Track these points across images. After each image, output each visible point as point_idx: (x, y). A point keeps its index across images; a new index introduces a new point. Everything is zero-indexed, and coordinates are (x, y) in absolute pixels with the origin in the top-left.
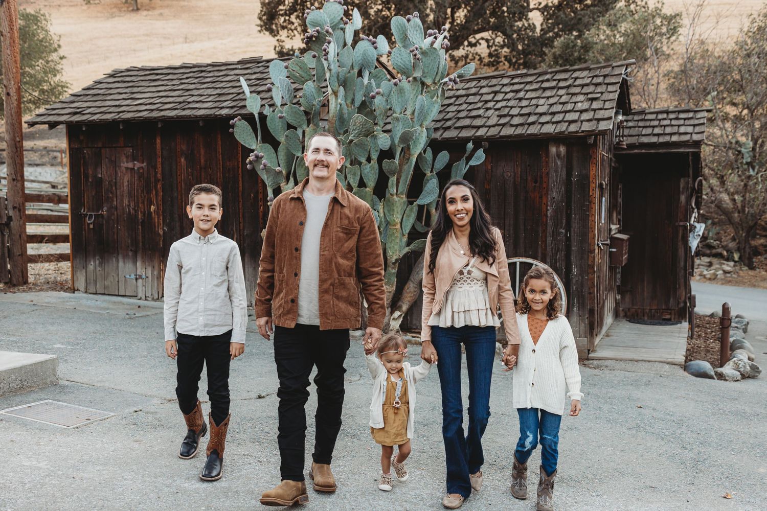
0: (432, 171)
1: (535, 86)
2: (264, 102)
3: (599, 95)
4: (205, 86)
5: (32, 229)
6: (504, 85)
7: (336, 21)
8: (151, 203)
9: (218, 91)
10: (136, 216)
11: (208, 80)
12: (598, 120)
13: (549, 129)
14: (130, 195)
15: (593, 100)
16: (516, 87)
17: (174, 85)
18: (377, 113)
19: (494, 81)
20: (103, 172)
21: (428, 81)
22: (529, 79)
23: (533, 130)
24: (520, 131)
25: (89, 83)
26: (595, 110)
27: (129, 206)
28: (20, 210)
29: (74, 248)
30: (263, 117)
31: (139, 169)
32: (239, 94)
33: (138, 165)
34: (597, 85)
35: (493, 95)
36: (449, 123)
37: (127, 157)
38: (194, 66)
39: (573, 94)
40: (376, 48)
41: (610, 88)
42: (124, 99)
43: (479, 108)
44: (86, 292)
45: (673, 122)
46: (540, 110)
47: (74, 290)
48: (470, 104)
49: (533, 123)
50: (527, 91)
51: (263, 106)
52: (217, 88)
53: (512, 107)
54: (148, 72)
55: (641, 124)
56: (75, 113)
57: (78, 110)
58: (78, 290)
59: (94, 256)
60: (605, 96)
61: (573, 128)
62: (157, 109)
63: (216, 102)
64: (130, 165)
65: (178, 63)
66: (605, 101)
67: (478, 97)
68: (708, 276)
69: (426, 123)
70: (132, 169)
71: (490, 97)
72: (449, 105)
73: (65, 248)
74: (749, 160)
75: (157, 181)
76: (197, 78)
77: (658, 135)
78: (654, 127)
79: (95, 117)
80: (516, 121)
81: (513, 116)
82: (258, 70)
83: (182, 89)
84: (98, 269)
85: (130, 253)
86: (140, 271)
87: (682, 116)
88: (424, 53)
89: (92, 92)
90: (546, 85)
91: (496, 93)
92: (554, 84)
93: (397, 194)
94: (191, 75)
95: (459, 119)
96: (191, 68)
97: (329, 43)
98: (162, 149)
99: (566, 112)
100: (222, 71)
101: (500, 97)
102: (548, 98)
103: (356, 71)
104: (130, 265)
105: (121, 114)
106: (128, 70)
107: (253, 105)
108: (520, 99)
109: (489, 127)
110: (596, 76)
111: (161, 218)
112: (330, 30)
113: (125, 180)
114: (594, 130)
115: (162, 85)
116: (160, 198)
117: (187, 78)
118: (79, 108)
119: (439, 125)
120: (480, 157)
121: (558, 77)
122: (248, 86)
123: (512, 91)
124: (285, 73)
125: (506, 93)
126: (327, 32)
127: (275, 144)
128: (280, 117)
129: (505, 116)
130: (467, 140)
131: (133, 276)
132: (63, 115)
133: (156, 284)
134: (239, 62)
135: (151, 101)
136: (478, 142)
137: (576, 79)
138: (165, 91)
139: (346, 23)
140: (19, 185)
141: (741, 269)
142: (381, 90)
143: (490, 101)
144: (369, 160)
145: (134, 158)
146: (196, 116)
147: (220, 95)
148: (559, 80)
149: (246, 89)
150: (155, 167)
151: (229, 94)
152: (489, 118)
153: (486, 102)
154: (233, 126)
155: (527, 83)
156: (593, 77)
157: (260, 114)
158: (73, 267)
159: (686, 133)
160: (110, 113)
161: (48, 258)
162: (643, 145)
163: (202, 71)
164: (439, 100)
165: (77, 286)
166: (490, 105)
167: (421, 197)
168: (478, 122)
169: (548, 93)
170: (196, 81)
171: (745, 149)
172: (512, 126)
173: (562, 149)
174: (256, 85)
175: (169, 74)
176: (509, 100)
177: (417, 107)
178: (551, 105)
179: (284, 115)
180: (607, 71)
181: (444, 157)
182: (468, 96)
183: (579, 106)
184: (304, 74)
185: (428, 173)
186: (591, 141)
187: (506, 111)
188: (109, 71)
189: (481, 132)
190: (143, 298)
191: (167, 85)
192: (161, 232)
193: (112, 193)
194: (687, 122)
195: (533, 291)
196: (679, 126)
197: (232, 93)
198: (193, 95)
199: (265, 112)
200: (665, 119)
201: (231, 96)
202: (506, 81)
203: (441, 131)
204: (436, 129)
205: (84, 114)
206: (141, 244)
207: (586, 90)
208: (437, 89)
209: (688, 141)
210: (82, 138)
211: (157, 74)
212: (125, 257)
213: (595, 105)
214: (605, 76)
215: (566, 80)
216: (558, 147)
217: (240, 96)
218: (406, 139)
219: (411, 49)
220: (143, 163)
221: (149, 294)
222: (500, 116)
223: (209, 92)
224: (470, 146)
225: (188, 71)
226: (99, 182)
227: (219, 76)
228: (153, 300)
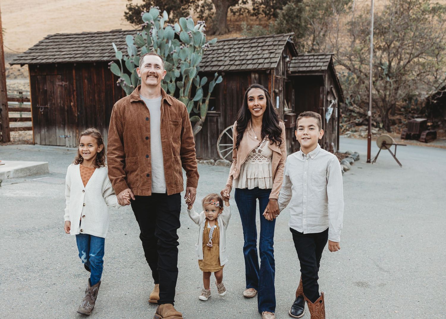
0: (199, 86)
1: (248, 45)
2: (124, 54)
3: (274, 51)
4: (95, 45)
5: (12, 115)
6: (235, 45)
7: (156, 17)
8: (71, 101)
9: (101, 48)
10: (64, 107)
11: (96, 41)
12: (272, 63)
13: (250, 67)
14: (61, 98)
15: (271, 53)
16: (240, 46)
17: (79, 44)
18: (174, 60)
19: (231, 42)
20: (48, 87)
21: (197, 46)
22: (246, 42)
23: (243, 67)
24: (238, 68)
25: (37, 42)
26: (271, 58)
27: (60, 103)
28: (5, 106)
29: (34, 124)
30: (123, 61)
31: (65, 85)
32: (112, 49)
33: (64, 83)
34: (275, 45)
35: (229, 49)
36: (208, 64)
37: (59, 80)
38: (88, 34)
39: (264, 50)
40: (174, 30)
41: (280, 47)
42: (56, 51)
43: (222, 56)
44: (41, 144)
45: (316, 61)
46: (248, 57)
47: (34, 144)
48: (219, 54)
49: (244, 64)
50: (244, 48)
51: (123, 56)
52: (101, 46)
53: (236, 56)
54: (65, 37)
55: (301, 61)
56: (33, 59)
57: (35, 57)
58: (37, 143)
59: (44, 127)
60: (277, 52)
61: (260, 66)
62: (73, 57)
63: (101, 53)
64: (60, 83)
65: (80, 32)
66: (276, 54)
67: (223, 50)
68: (364, 136)
69: (196, 65)
70: (61, 86)
71: (227, 51)
72: (209, 54)
73: (30, 124)
74: (387, 73)
75: (74, 91)
76: (90, 40)
77: (307, 67)
78: (306, 63)
79: (44, 61)
80: (237, 63)
81: (236, 60)
82: (120, 36)
83: (84, 47)
84: (46, 133)
85: (62, 126)
86: (67, 133)
87: (320, 57)
88: (195, 34)
89: (38, 47)
90: (253, 45)
91: (230, 48)
92: (256, 44)
93: (184, 96)
94: (87, 38)
95: (212, 61)
96: (87, 34)
97: (152, 29)
98: (76, 76)
99: (259, 59)
100: (102, 36)
101: (232, 50)
102: (253, 51)
103: (165, 40)
104: (62, 131)
105: (56, 60)
106: (55, 35)
107: (119, 56)
108: (241, 52)
109: (225, 66)
110: (276, 41)
111: (76, 108)
112: (153, 23)
113: (58, 91)
114: (268, 68)
115: (74, 44)
116: (75, 99)
117: (86, 40)
118: (34, 56)
119: (203, 64)
120: (220, 80)
121: (259, 41)
122: (116, 45)
123: (238, 48)
124: (133, 42)
125: (235, 49)
126: (152, 23)
127: (129, 74)
128: (132, 62)
129: (232, 60)
130: (215, 72)
131: (63, 136)
132: (27, 60)
133: (74, 140)
134: (111, 32)
135: (70, 53)
136: (220, 72)
137: (267, 42)
138: (76, 47)
139: (160, 18)
140: (5, 93)
141: (383, 132)
142: (176, 51)
143: (227, 53)
144: (171, 81)
145: (62, 80)
146: (92, 61)
147: (102, 50)
148: (259, 43)
149: (115, 47)
150: (73, 84)
151: (107, 49)
152: (225, 61)
153: (226, 53)
154: (110, 66)
155: (245, 44)
156: (274, 41)
157: (122, 60)
158: (34, 133)
159: (319, 66)
160: (50, 59)
161: (20, 129)
162: (300, 72)
163: (92, 37)
164: (201, 55)
165: (36, 141)
166: (227, 55)
167: (195, 97)
168: (220, 63)
169: (253, 49)
170: (90, 42)
171: (385, 66)
172: (235, 65)
173: (257, 76)
174: (120, 45)
175: (76, 38)
176: (236, 52)
177: (192, 58)
178: (253, 55)
179: (133, 61)
180: (280, 38)
181: (205, 79)
182: (218, 50)
183: (265, 56)
184: (141, 42)
185: (198, 87)
186: (268, 72)
187: (233, 58)
188: (46, 36)
189: (221, 68)
190: (69, 146)
191: (76, 44)
192: (76, 115)
193: (52, 97)
194: (322, 61)
196: (317, 62)
197: (108, 49)
198: (89, 50)
199: (125, 59)
200: (312, 59)
201: (108, 51)
202: (236, 42)
203: (204, 67)
204: (201, 67)
205: (38, 59)
206: (67, 121)
207: (270, 48)
208: (200, 50)
209: (319, 70)
210: (36, 70)
211: (70, 38)
212: (59, 127)
213: (272, 55)
214: (279, 41)
215: (262, 42)
216: (255, 75)
217: (112, 51)
218: (187, 72)
219: (188, 32)
220: (66, 82)
221: (71, 145)
222: (231, 61)
223: (97, 48)
224: (216, 74)
225: (86, 36)
226: (46, 91)
227: (101, 40)
228: (74, 147)
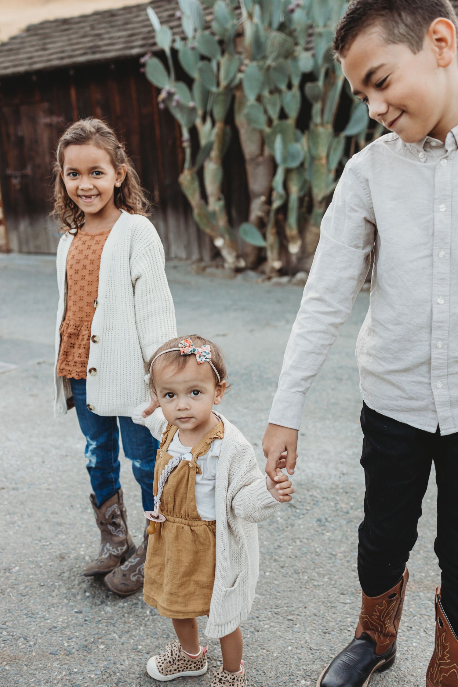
2: (175, 37)
4: (116, 29)
11: (120, 22)
17: (85, 31)
20: (24, 130)
29: (5, 212)
30: (174, 52)
31: (56, 122)
33: (55, 118)
37: (44, 112)
38: (105, 12)
44: (20, 252)
47: (8, 251)
51: (174, 41)
58: (13, 250)
59: (24, 217)
62: (68, 57)
63: (126, 42)
64: (47, 120)
70: (50, 124)
76: (108, 22)
79: (9, 71)
84: (29, 229)
89: (5, 48)
93: (322, 124)
96: (102, 14)
100: (133, 12)
105: (33, 66)
107: (164, 39)
113: (45, 137)
115: (74, 33)
117: (98, 23)
127: (189, 82)
128: (193, 50)
135: (63, 49)
138: (77, 38)
144: (290, 86)
145: (51, 113)
146: (106, 60)
147: (130, 35)
149: (155, 21)
154: (144, 65)
157: (172, 49)
158: (6, 230)
160: (23, 65)
163: (113, 16)
165: (11, 246)
167: (348, 127)
175: (80, 22)
179: (196, 45)
191: (79, 33)
193: (33, 151)
195: (75, 173)
197: (142, 33)
198: (103, 39)
199: (177, 47)
218: (329, 58)
220: (60, 117)
225: (99, 16)
226: (20, 141)
227: (130, 18)
